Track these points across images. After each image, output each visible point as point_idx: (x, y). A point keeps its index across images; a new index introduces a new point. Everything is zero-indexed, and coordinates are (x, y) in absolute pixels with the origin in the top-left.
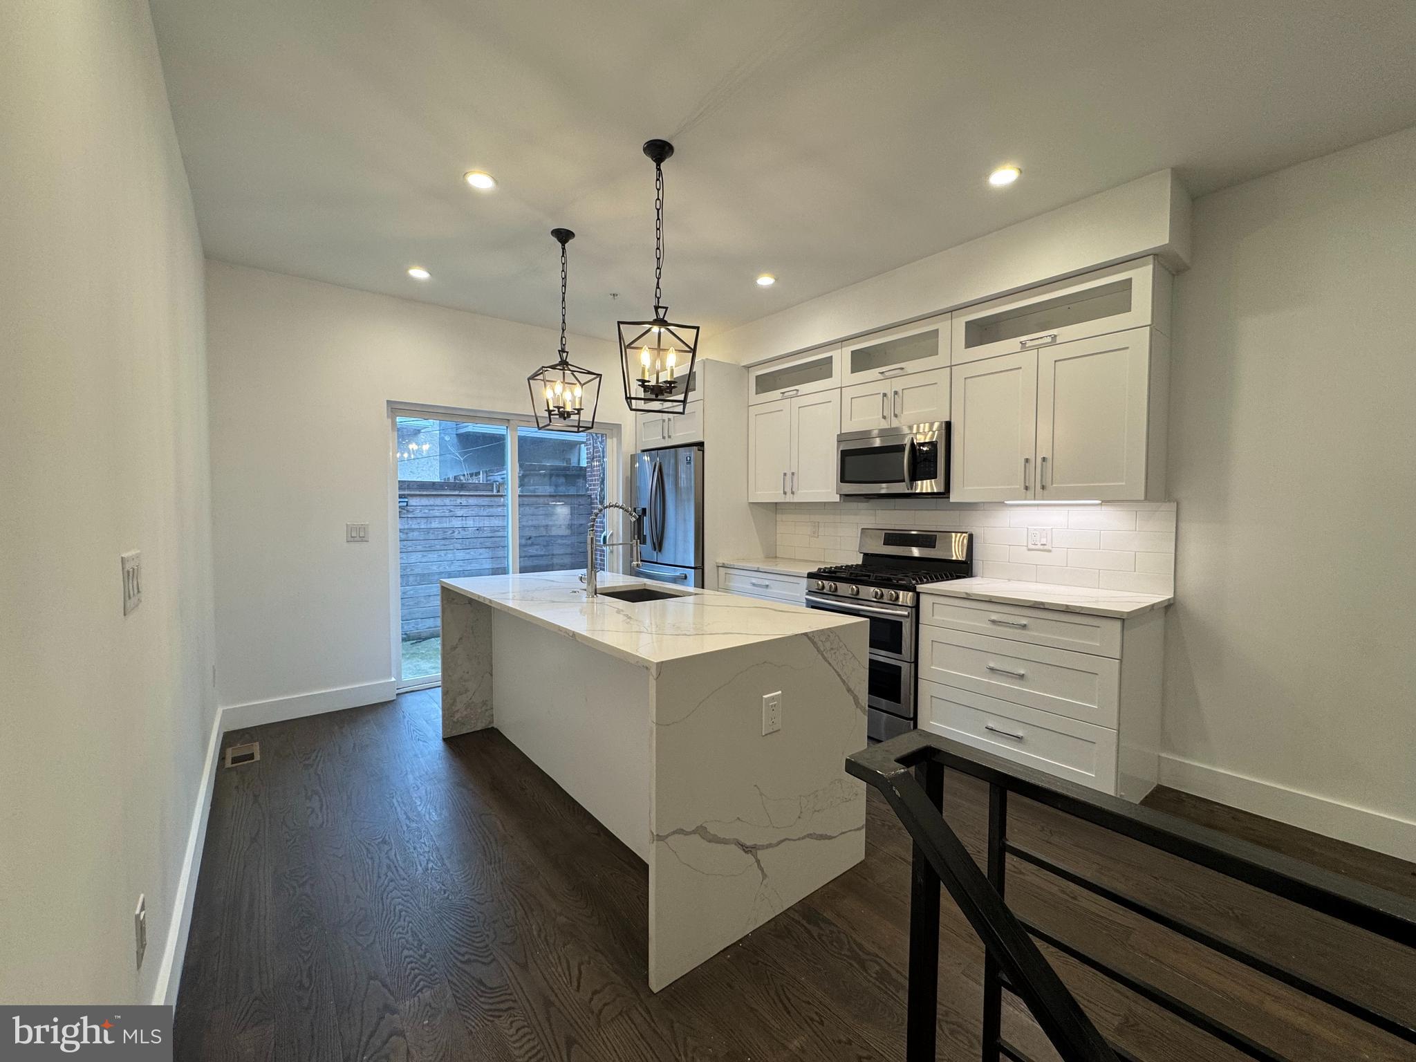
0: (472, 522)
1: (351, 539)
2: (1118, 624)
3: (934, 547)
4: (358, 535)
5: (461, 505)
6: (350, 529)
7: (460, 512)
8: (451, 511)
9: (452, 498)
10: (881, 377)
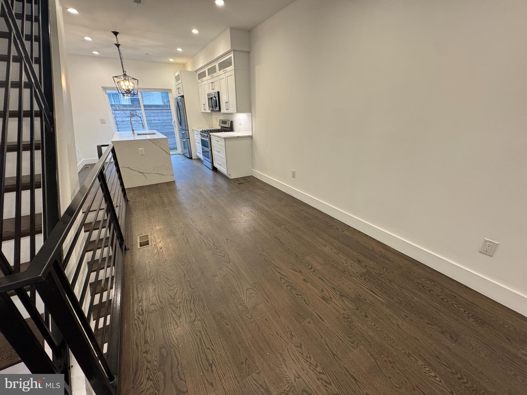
0: (157, 118)
1: (102, 123)
2: (223, 140)
3: (226, 124)
4: (103, 122)
5: (152, 113)
6: (101, 120)
7: (153, 115)
8: (150, 115)
9: (150, 110)
10: (211, 77)
